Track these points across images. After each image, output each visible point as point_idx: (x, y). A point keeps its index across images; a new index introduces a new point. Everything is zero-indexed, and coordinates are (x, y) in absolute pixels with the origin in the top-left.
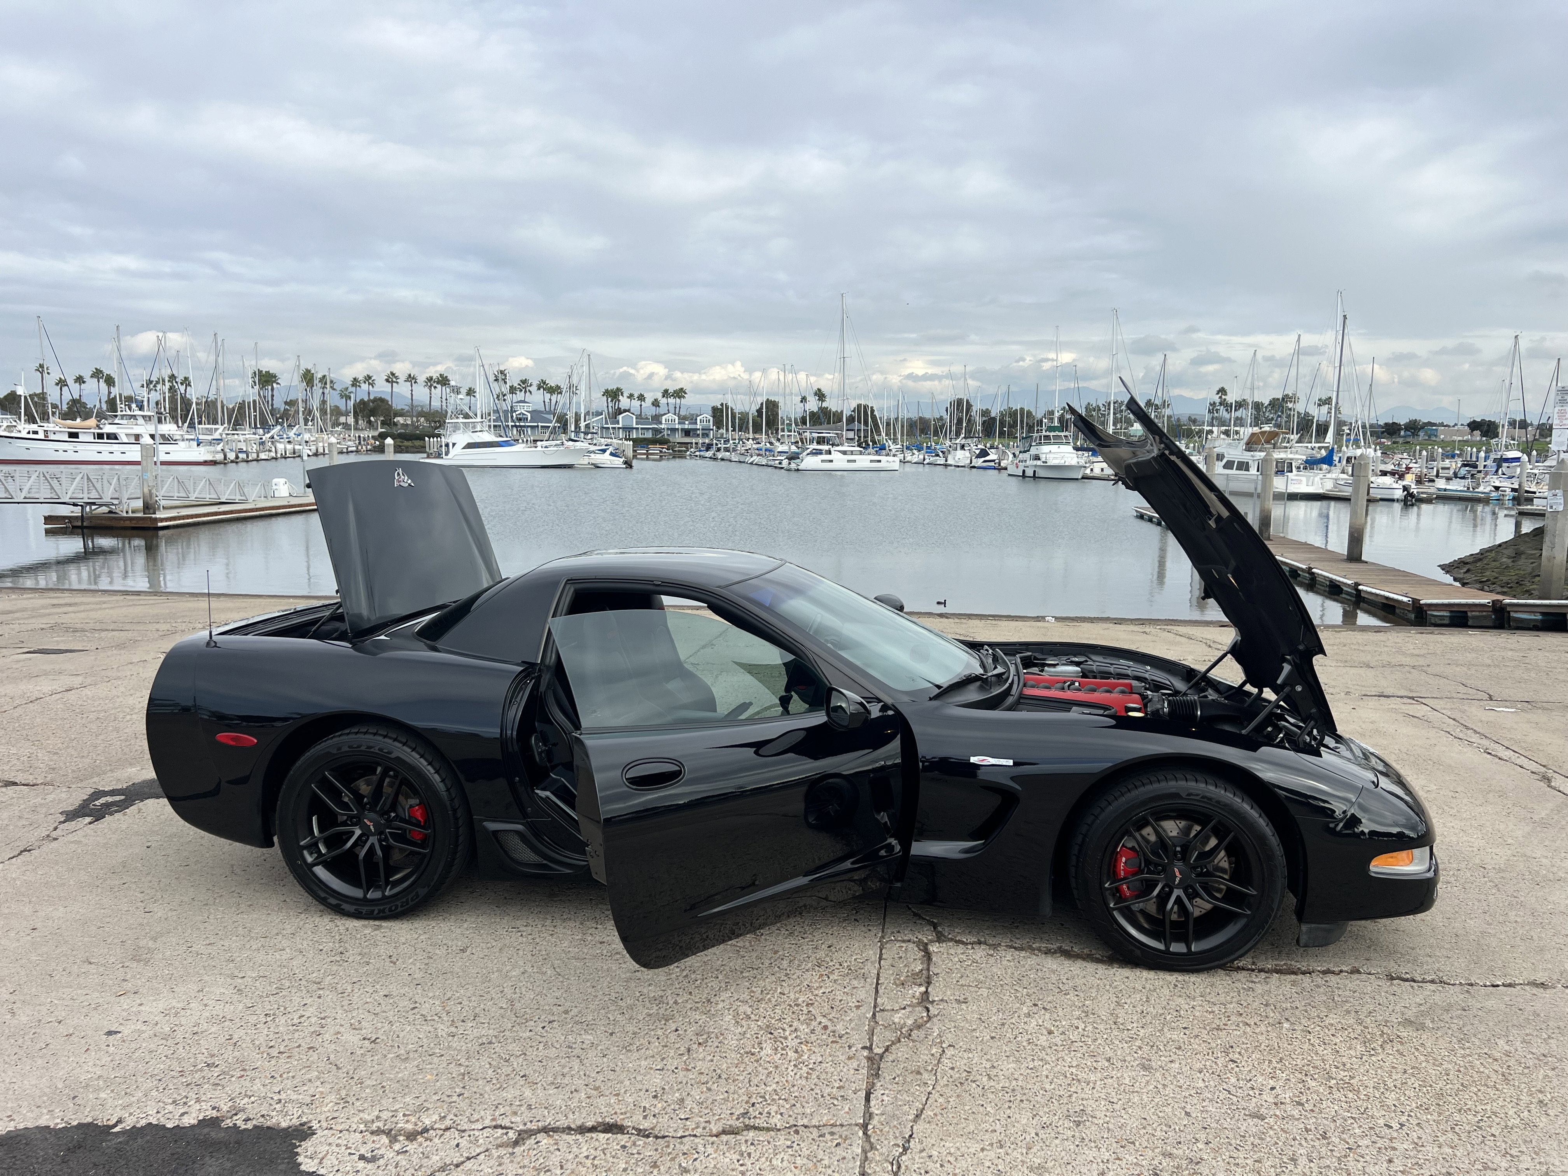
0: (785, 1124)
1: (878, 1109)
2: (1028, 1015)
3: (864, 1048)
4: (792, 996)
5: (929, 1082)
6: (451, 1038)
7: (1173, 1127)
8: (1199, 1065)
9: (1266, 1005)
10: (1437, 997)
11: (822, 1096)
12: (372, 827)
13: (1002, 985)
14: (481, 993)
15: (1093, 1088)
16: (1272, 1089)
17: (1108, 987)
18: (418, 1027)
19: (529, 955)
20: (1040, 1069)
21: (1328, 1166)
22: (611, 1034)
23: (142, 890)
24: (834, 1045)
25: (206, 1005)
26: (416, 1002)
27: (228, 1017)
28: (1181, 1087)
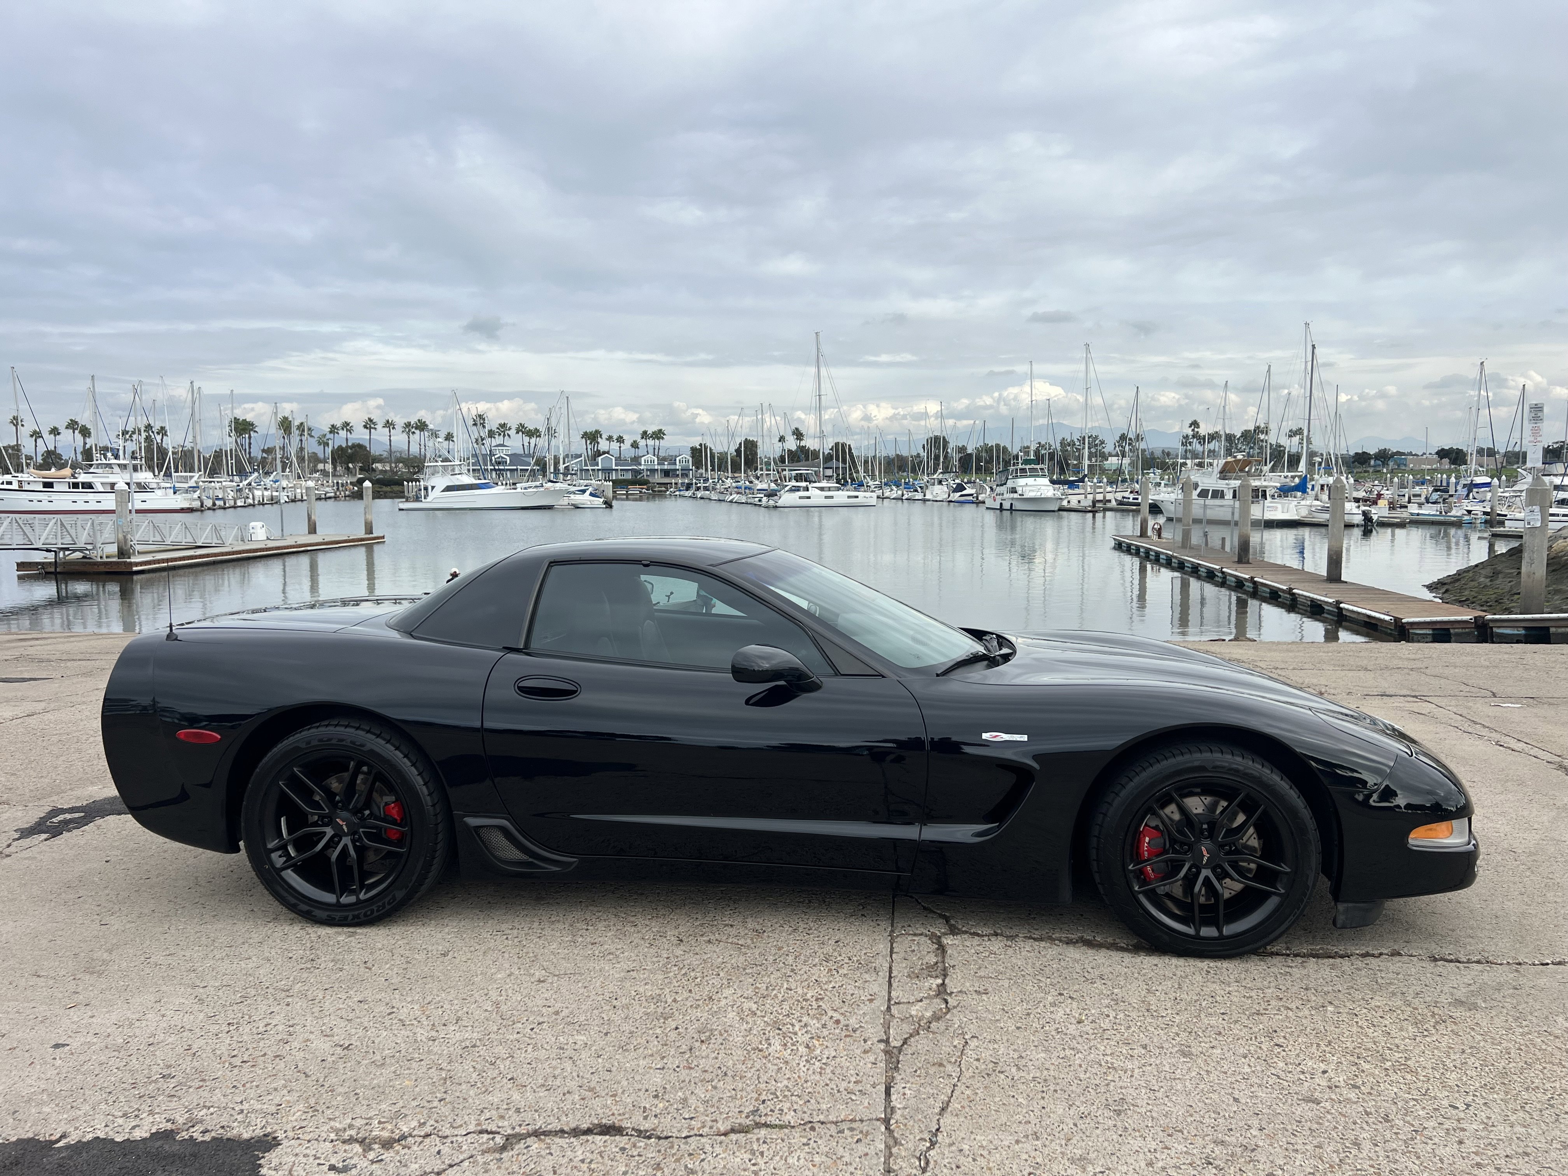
0: (799, 1121)
1: (900, 1103)
2: (1053, 1004)
3: (880, 1041)
4: (800, 991)
5: (954, 1074)
6: (431, 1043)
7: (1222, 1114)
8: (1242, 1051)
9: (1307, 989)
10: (1485, 976)
11: (839, 1091)
12: (345, 828)
13: (1023, 976)
14: (464, 996)
15: (1132, 1076)
16: (1324, 1072)
17: (1136, 975)
18: (396, 1032)
19: (515, 957)
20: (1072, 1058)
21: (1395, 1150)
22: (606, 1034)
23: (99, 903)
24: (848, 1039)
25: (163, 1016)
26: (393, 1007)
27: (187, 1027)
28: (1226, 1073)
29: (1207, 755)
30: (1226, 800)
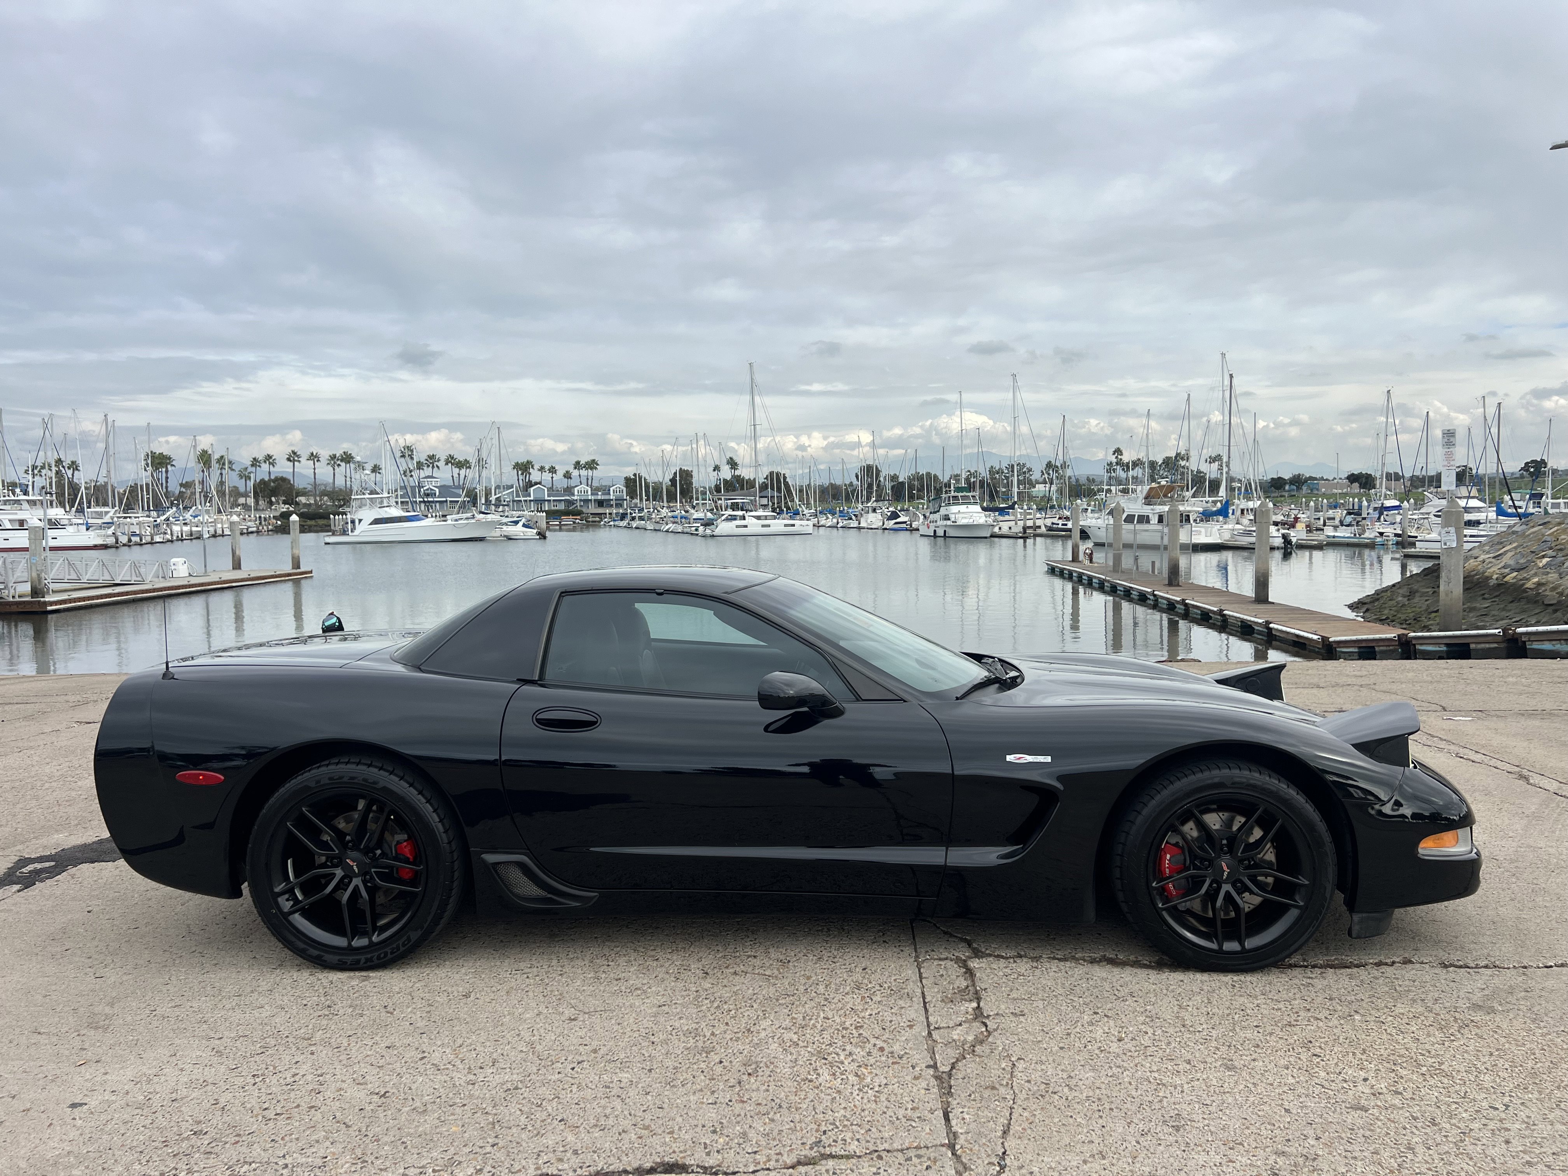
0: (864, 1151)
1: (961, 1128)
2: (1091, 1023)
3: (928, 1067)
4: (838, 1020)
5: (1008, 1097)
6: (470, 1087)
7: (1277, 1126)
8: (1283, 1062)
9: (1331, 999)
10: (1496, 980)
11: (898, 1119)
12: (355, 868)
13: (1055, 996)
14: (496, 1038)
15: (1182, 1092)
16: (1365, 1080)
17: (1165, 991)
18: (432, 1077)
19: (541, 996)
20: (1121, 1076)
21: (1447, 1152)
22: (650, 1071)
23: (89, 955)
24: (896, 1066)
25: (182, 1070)
26: (424, 1052)
27: (210, 1081)
28: (1272, 1085)
29: (1226, 772)
30: (1243, 815)
